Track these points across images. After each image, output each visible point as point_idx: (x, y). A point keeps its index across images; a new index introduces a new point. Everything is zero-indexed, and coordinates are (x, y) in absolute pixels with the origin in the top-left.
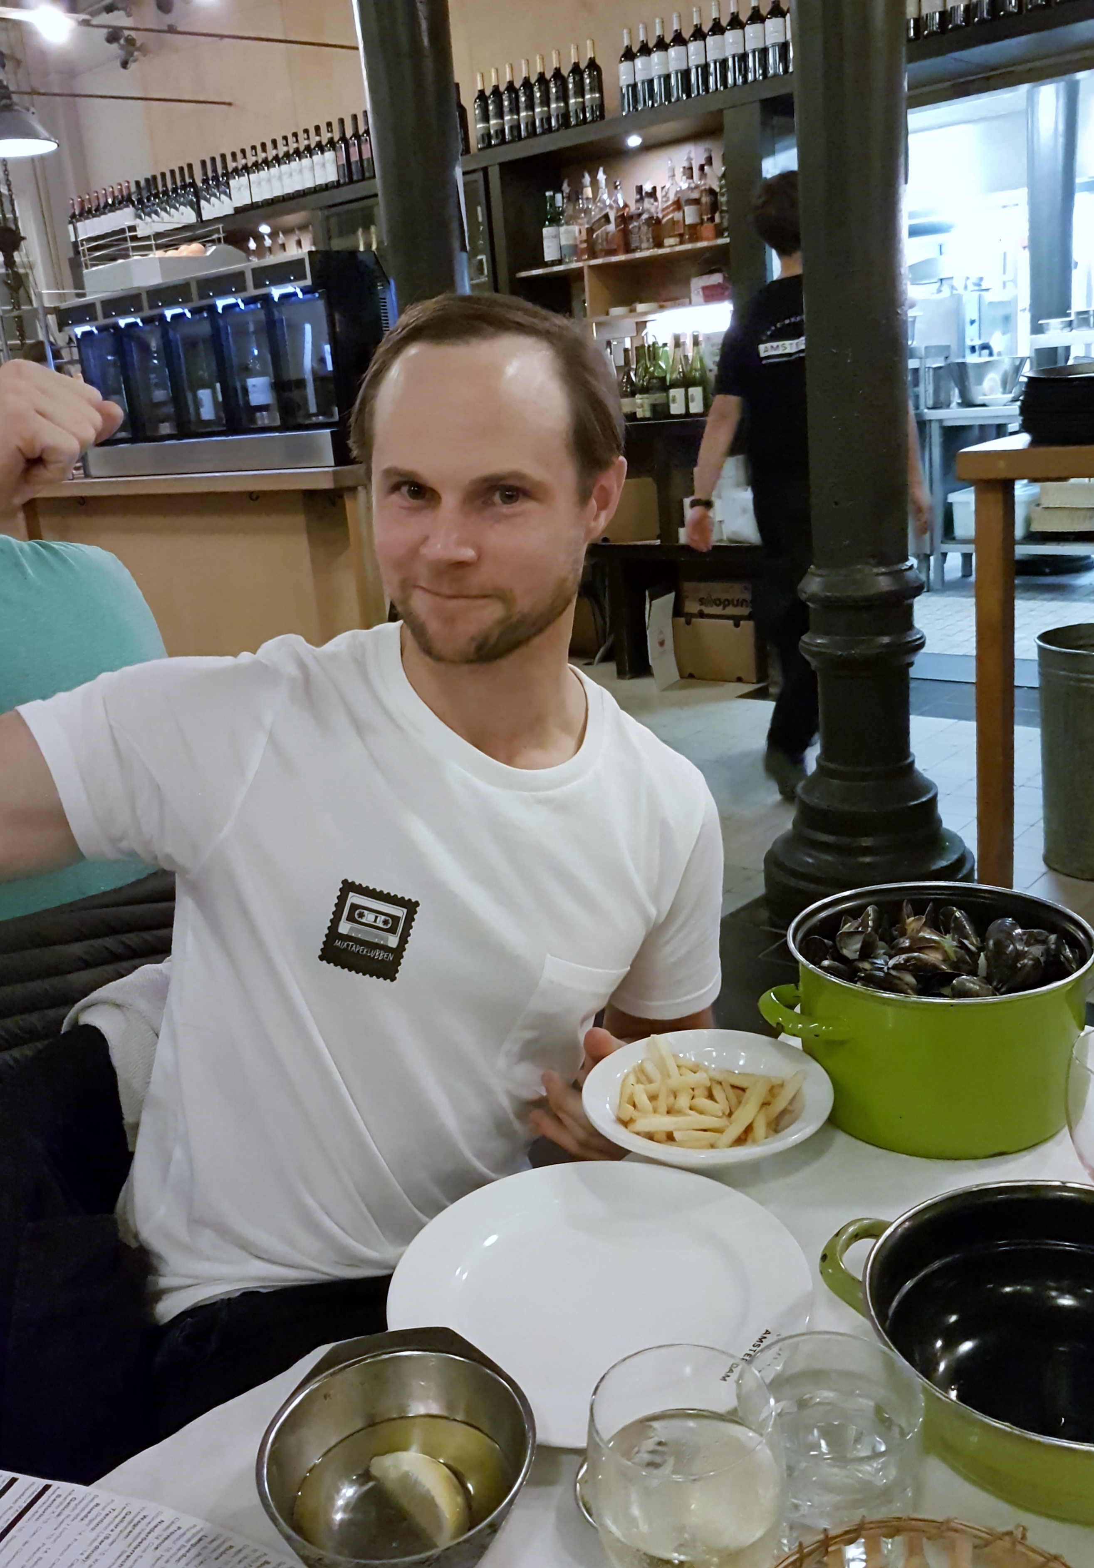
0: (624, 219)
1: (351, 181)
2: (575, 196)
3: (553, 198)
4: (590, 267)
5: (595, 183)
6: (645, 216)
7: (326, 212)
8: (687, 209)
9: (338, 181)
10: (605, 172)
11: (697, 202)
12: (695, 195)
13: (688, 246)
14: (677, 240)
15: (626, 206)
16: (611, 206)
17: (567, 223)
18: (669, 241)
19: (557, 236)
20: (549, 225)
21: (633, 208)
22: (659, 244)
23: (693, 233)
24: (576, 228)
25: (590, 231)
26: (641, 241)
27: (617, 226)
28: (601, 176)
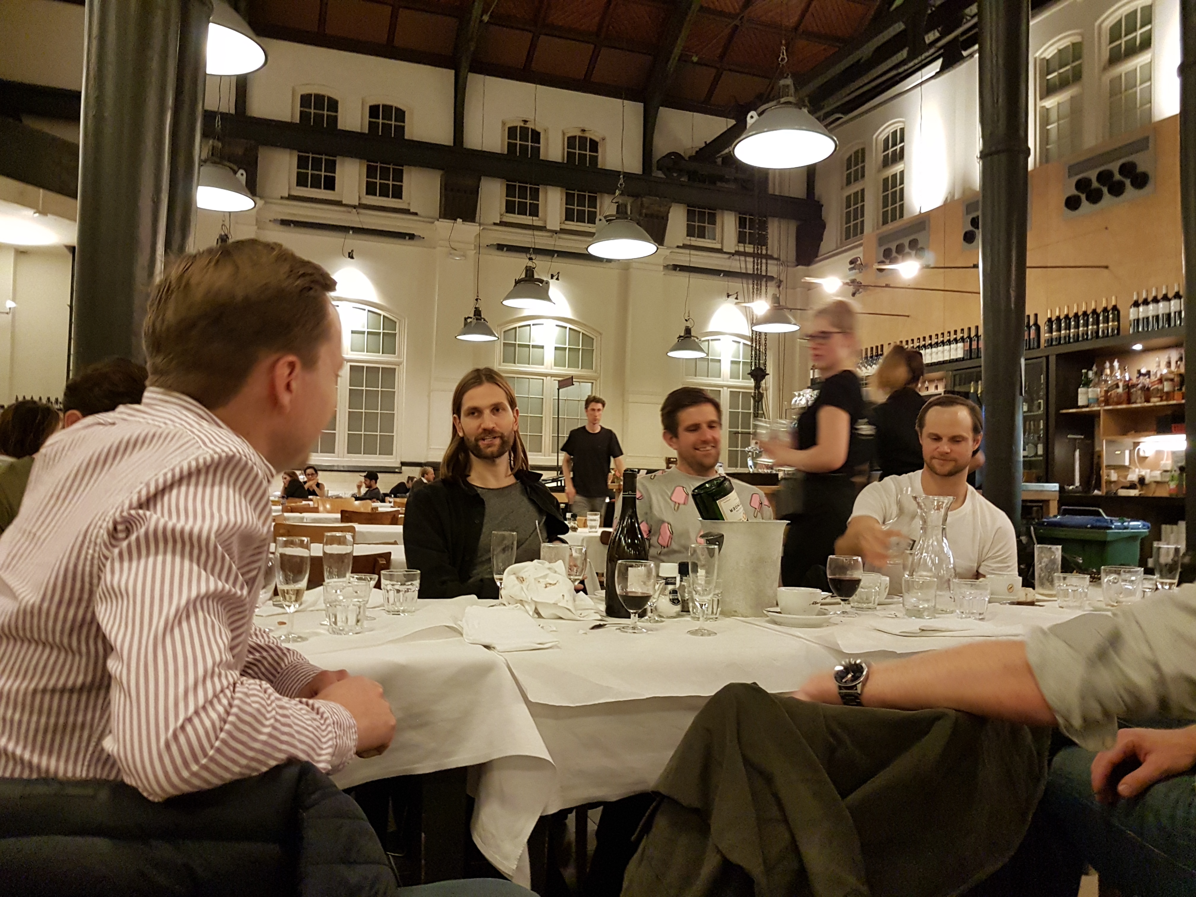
0: (1128, 386)
1: (971, 358)
2: (1100, 372)
3: (1087, 373)
4: (1105, 411)
5: (1112, 368)
6: (1140, 386)
7: (955, 373)
8: (1165, 383)
9: (963, 358)
10: (1118, 362)
11: (1172, 380)
12: (1172, 376)
13: (1165, 403)
14: (1159, 399)
15: (1130, 379)
16: (1121, 380)
17: (1094, 387)
18: (1154, 400)
19: (1087, 393)
20: (1083, 387)
21: (1134, 381)
22: (1148, 401)
23: (1168, 395)
24: (1099, 390)
25: (1107, 392)
26: (1137, 399)
27: (1123, 390)
28: (1116, 364)
